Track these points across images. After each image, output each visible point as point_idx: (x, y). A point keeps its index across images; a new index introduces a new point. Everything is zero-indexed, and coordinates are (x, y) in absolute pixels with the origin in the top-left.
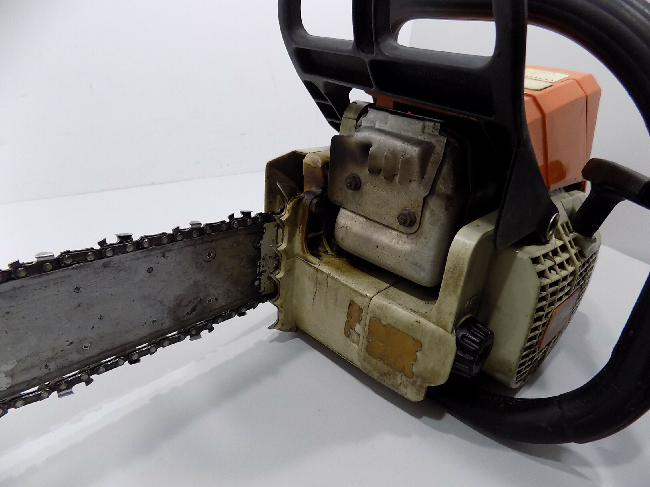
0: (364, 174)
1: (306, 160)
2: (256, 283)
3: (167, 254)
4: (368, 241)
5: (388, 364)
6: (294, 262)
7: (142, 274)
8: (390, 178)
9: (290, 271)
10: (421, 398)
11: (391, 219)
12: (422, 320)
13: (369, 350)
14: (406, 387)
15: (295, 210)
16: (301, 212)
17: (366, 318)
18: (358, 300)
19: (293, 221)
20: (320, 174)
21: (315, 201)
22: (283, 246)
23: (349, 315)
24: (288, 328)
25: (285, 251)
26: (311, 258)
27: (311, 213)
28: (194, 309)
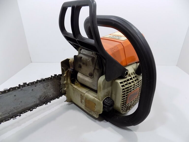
0: (82, 64)
1: (70, 61)
2: (61, 91)
3: (36, 86)
4: (83, 80)
5: (90, 109)
6: (69, 85)
8: (87, 65)
9: (68, 88)
10: (98, 117)
11: (88, 75)
12: (95, 98)
13: (86, 106)
14: (94, 114)
15: (67, 73)
16: (69, 74)
17: (84, 98)
18: (82, 94)
19: (67, 76)
20: (73, 64)
21: (72, 71)
22: (65, 82)
23: (81, 98)
24: (70, 101)
25: (66, 83)
26: (72, 84)
27: (71, 74)
28: (44, 98)
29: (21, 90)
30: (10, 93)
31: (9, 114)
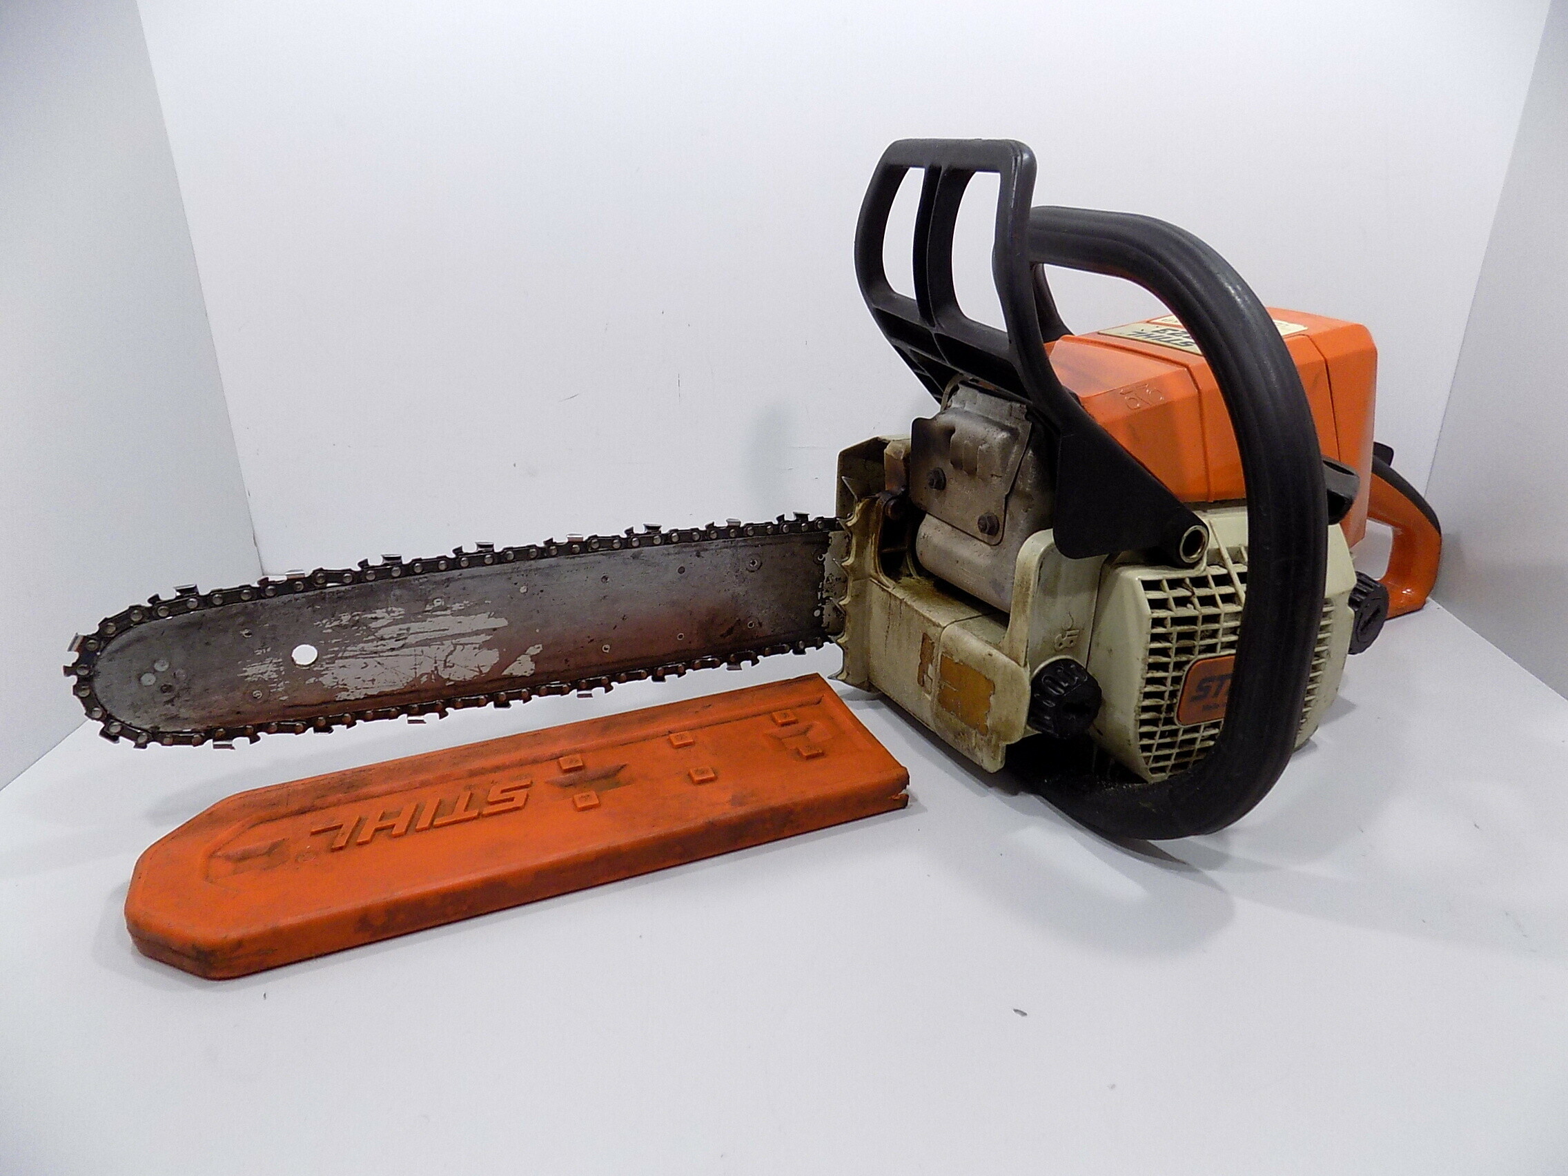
0: (948, 468)
1: (887, 450)
2: (817, 613)
3: (702, 554)
4: (947, 554)
5: (962, 719)
6: (865, 585)
7: (672, 574)
8: (972, 472)
9: (860, 597)
10: (1000, 766)
11: (974, 528)
12: (995, 652)
13: (942, 700)
14: (981, 750)
15: (865, 513)
16: (873, 517)
17: (938, 652)
18: (932, 631)
19: (863, 528)
20: (902, 467)
21: (892, 503)
22: (850, 561)
23: (922, 654)
24: (858, 682)
25: (852, 567)
26: (884, 579)
27: (886, 519)
28: (730, 631)
29: (635, 557)
30: (590, 558)
31: (566, 661)
